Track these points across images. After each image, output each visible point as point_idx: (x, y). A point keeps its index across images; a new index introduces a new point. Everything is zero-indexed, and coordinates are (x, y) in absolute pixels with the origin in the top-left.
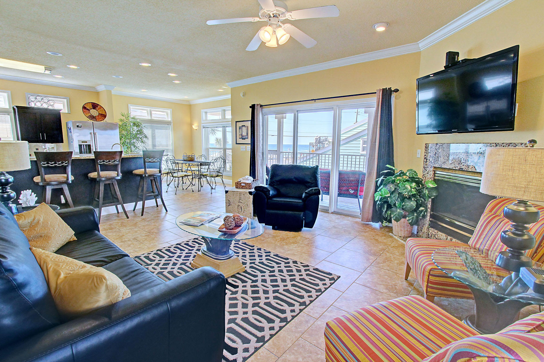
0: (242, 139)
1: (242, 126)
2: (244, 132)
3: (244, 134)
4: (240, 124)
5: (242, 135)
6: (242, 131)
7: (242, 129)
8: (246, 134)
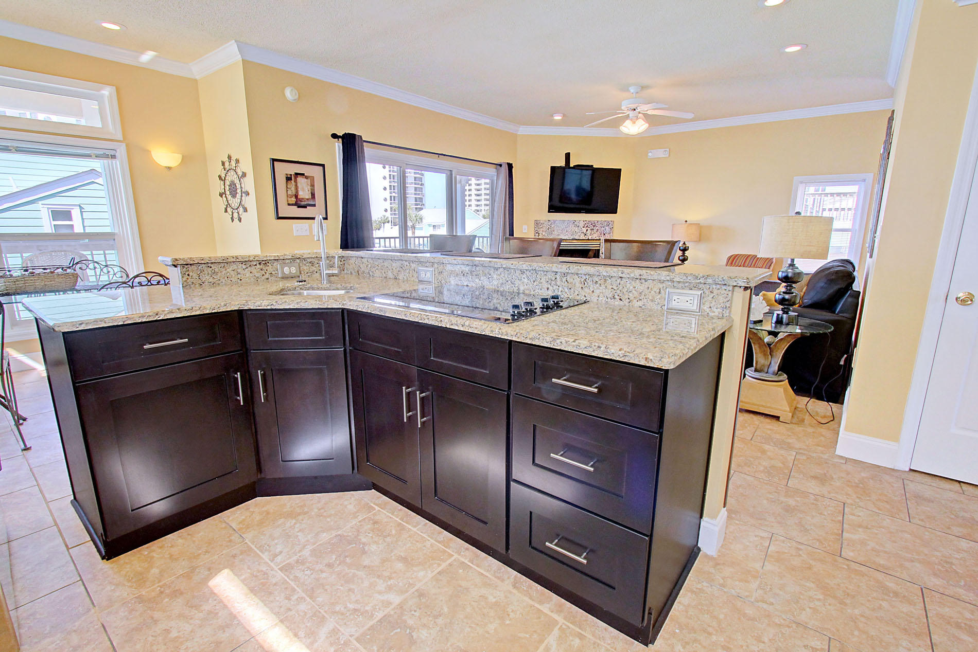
0: (299, 207)
1: (297, 174)
2: (303, 190)
3: (304, 194)
4: (283, 170)
5: (296, 196)
6: (296, 185)
7: (296, 181)
8: (309, 196)
